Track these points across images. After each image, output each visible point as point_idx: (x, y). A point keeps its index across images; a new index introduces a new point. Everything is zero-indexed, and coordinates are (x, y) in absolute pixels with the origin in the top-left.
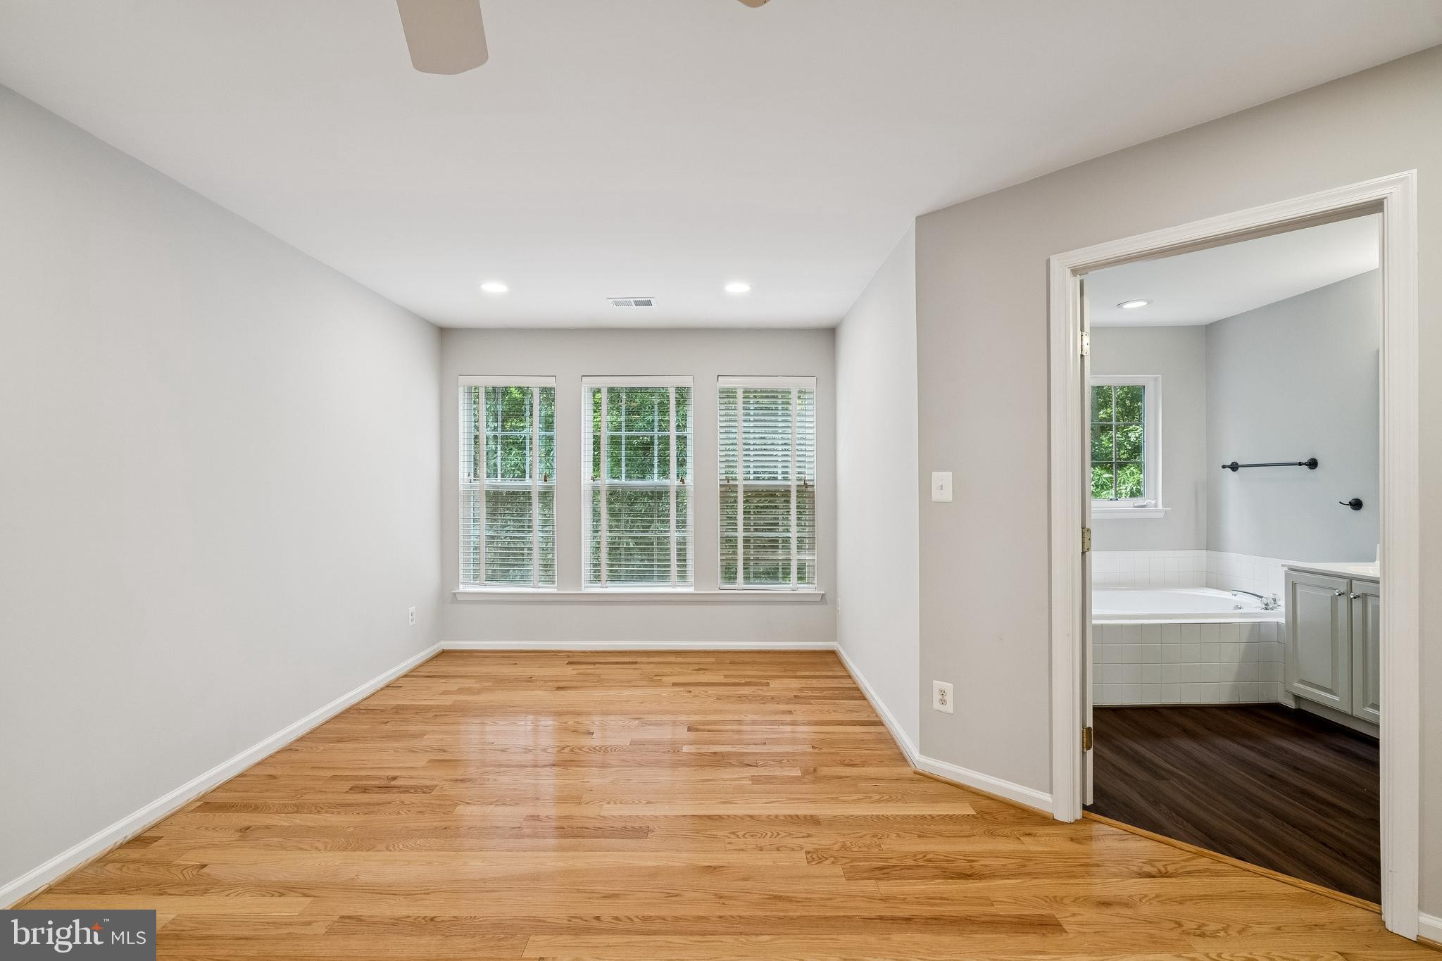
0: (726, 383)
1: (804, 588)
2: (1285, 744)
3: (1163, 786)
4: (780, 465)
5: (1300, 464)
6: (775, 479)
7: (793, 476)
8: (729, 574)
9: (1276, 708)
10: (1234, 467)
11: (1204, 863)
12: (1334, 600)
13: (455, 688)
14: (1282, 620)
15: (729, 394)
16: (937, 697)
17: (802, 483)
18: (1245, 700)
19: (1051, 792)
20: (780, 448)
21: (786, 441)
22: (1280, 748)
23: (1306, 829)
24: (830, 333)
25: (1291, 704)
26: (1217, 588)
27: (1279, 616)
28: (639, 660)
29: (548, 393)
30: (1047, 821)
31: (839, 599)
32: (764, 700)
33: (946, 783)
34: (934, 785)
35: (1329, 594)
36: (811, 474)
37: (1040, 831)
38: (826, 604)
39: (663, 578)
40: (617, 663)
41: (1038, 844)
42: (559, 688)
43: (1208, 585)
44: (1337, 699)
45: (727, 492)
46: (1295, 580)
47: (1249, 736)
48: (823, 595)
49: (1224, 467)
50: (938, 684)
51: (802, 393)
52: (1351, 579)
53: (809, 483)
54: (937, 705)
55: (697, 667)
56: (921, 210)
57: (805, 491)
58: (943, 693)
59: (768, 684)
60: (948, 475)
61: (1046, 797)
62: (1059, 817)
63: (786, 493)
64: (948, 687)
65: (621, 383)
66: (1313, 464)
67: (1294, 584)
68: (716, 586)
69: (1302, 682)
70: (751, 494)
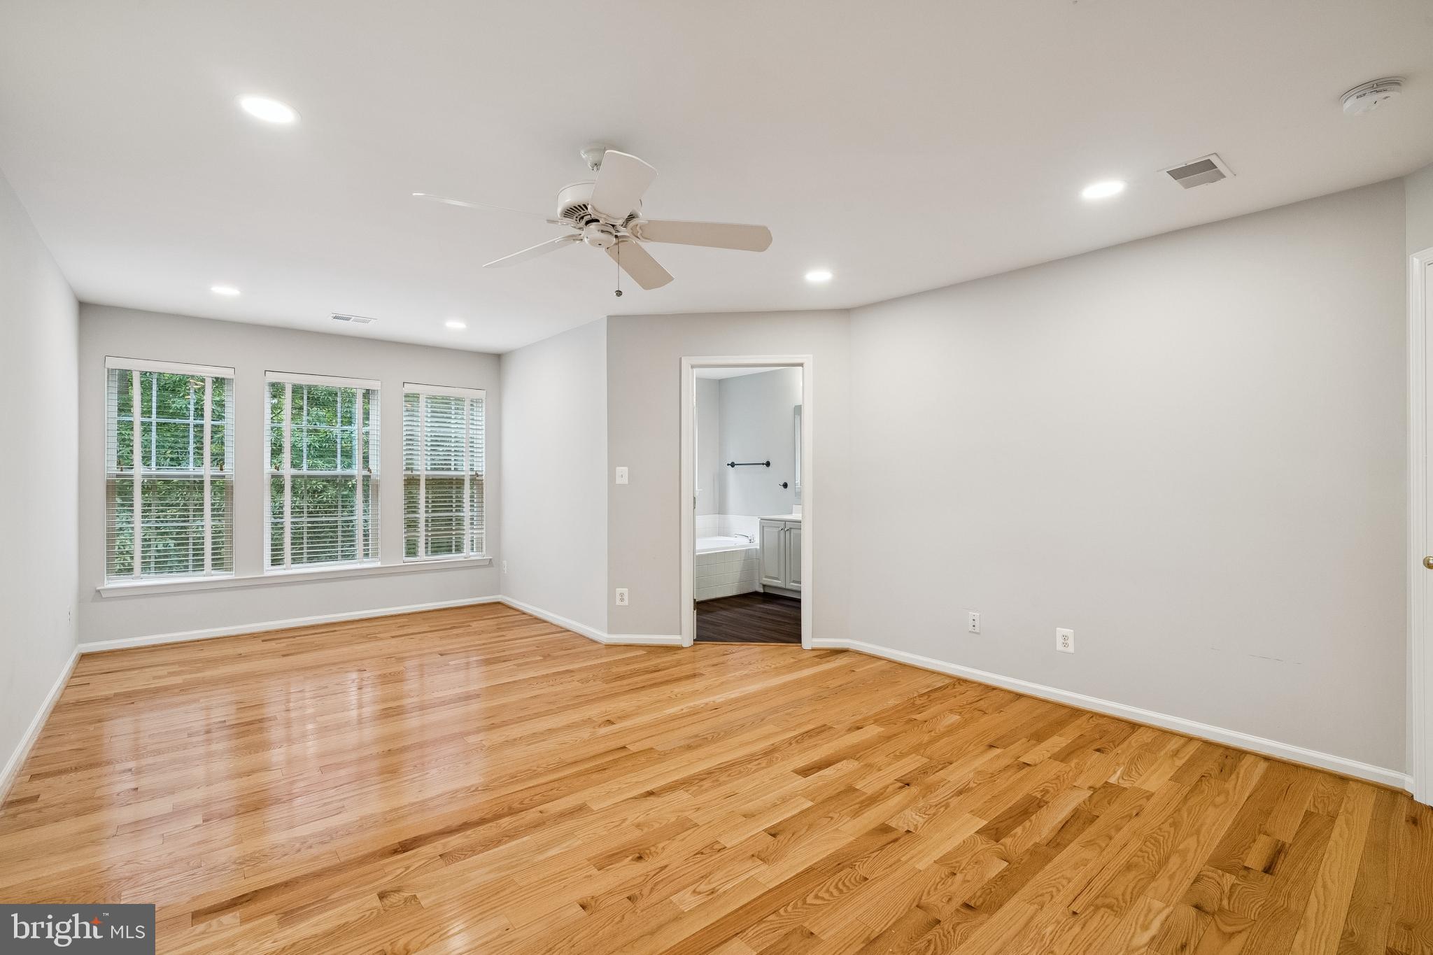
0: (409, 389)
1: (474, 555)
2: (762, 606)
3: (721, 628)
4: (453, 459)
5: (763, 464)
6: (450, 469)
7: (466, 467)
8: (411, 550)
9: (756, 593)
10: (733, 465)
11: (744, 647)
12: (779, 532)
13: (165, 672)
14: (758, 547)
15: (412, 398)
16: (618, 597)
17: (474, 473)
18: (745, 591)
19: (681, 634)
20: (453, 445)
21: (458, 440)
22: (760, 608)
23: (775, 631)
24: (498, 359)
25: (761, 590)
26: (723, 536)
27: (756, 544)
28: (336, 629)
29: (219, 382)
30: (680, 648)
31: (505, 562)
32: (469, 634)
33: (625, 646)
34: (618, 648)
35: (777, 530)
36: (481, 467)
37: (679, 652)
38: (493, 566)
39: (348, 556)
40: (316, 634)
41: (679, 656)
42: (284, 656)
43: (719, 534)
44: (780, 582)
45: (411, 482)
46: (765, 524)
47: (748, 605)
48: (491, 559)
49: (728, 465)
50: (619, 590)
51: (474, 402)
52: (785, 521)
53: (479, 473)
54: (618, 602)
55: (399, 625)
56: (612, 313)
57: (476, 481)
58: (622, 595)
59: (469, 626)
60: (625, 469)
61: (678, 637)
62: (684, 646)
63: (459, 482)
64: (625, 590)
65: (304, 380)
66: (768, 464)
67: (763, 527)
68: (401, 560)
69: (766, 577)
70: (433, 483)
